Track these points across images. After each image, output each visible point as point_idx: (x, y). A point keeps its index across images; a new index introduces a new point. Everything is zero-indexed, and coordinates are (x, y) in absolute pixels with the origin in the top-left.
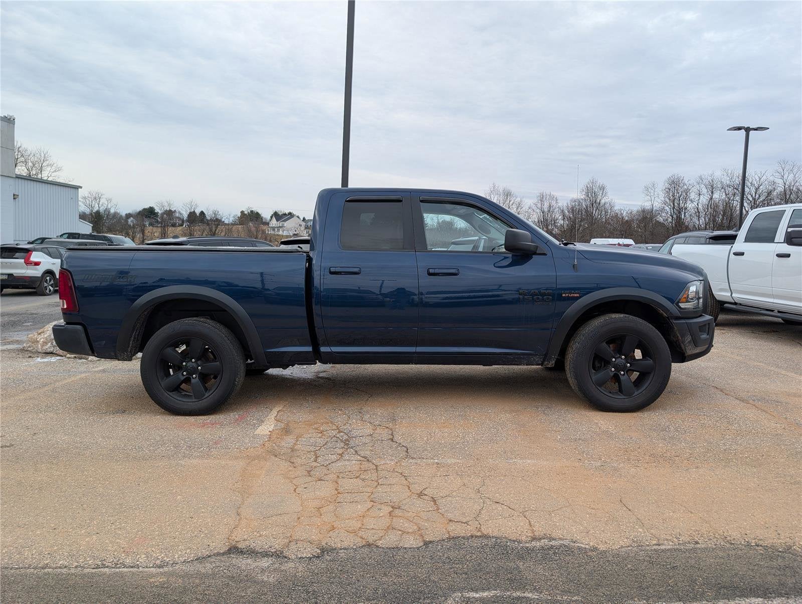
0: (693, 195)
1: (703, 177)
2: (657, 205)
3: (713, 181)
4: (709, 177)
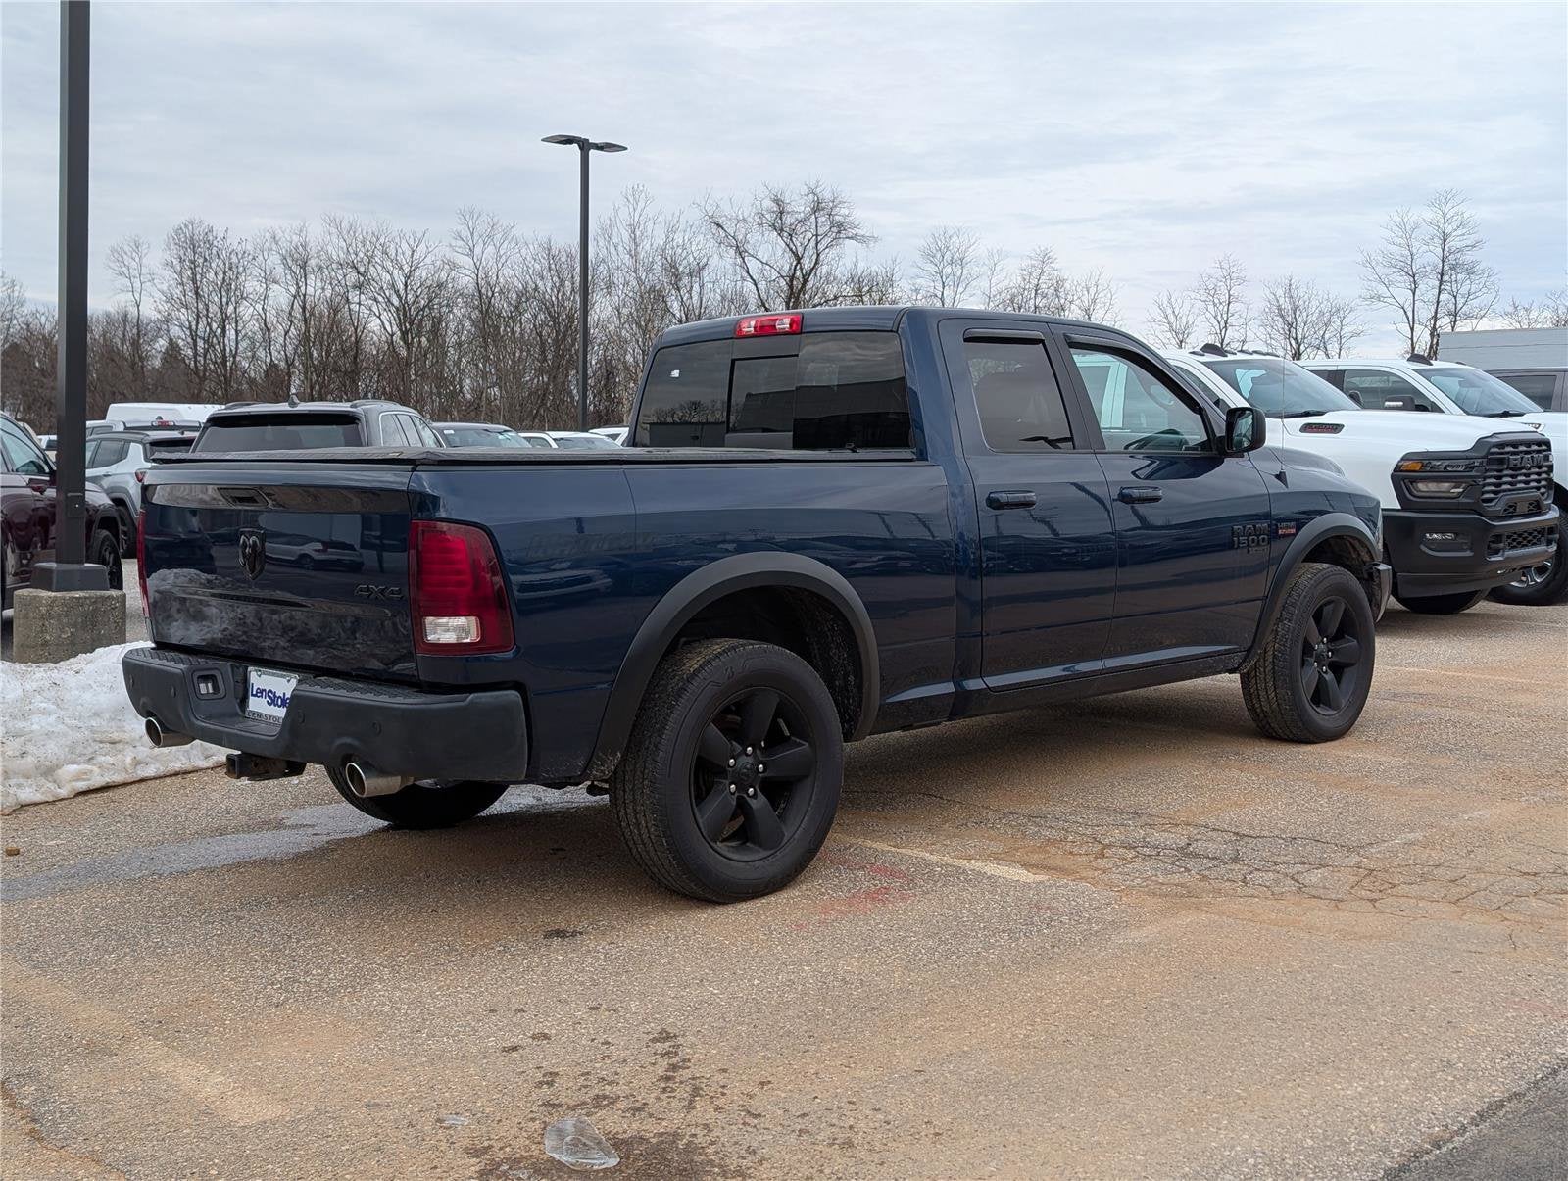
0: (252, 286)
1: (279, 235)
2: (150, 310)
3: (304, 247)
4: (294, 237)
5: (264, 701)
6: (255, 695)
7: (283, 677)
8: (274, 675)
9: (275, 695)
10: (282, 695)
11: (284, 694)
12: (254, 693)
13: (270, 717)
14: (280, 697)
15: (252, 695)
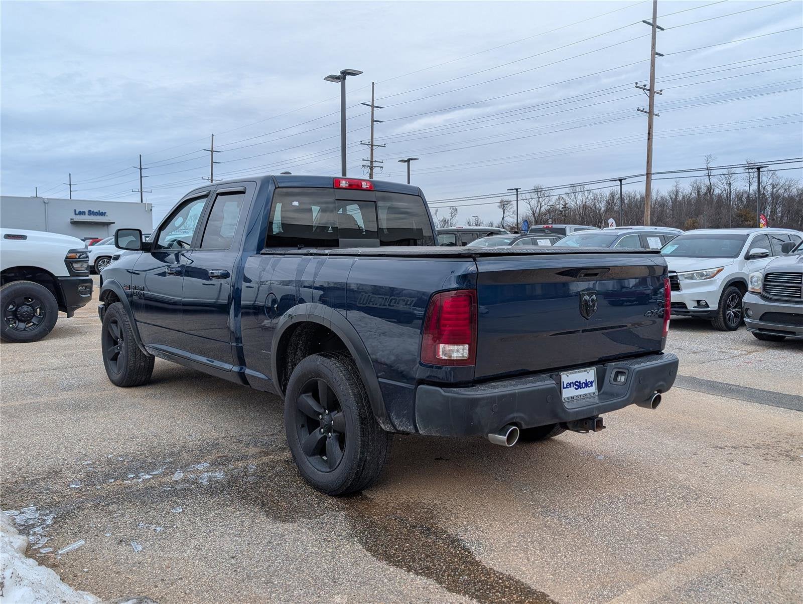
5: (572, 389)
6: (567, 387)
7: (585, 371)
8: (576, 373)
9: (580, 383)
10: (585, 382)
11: (586, 380)
12: (565, 386)
13: (581, 395)
14: (584, 383)
15: (564, 388)
